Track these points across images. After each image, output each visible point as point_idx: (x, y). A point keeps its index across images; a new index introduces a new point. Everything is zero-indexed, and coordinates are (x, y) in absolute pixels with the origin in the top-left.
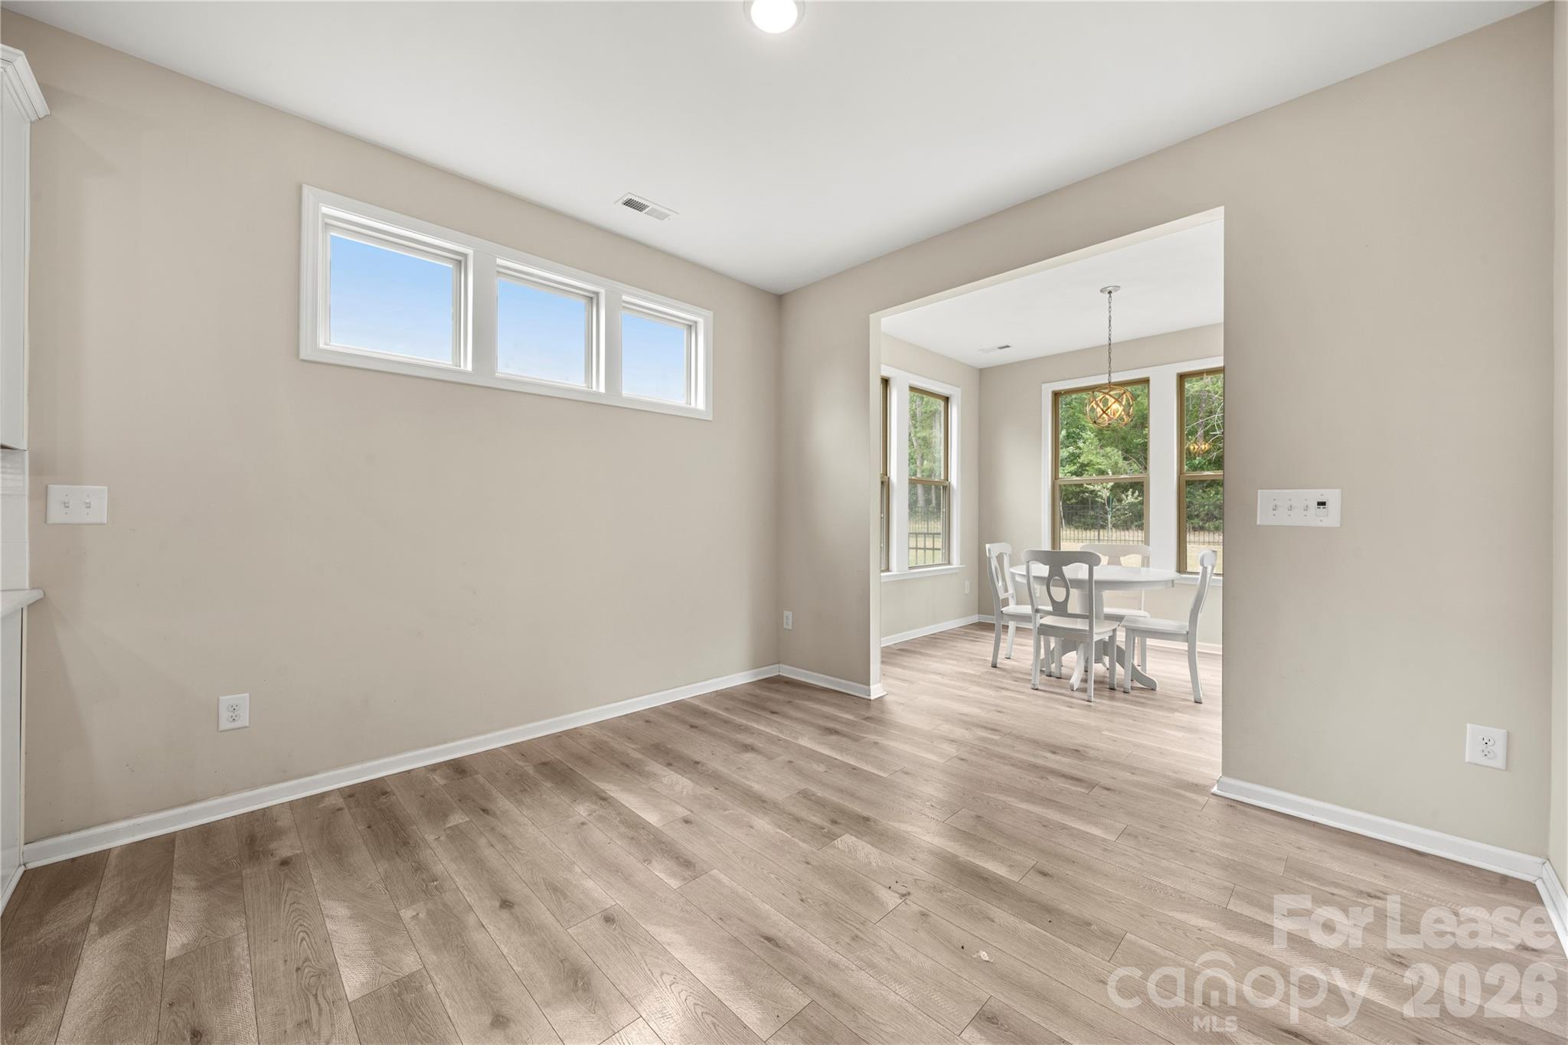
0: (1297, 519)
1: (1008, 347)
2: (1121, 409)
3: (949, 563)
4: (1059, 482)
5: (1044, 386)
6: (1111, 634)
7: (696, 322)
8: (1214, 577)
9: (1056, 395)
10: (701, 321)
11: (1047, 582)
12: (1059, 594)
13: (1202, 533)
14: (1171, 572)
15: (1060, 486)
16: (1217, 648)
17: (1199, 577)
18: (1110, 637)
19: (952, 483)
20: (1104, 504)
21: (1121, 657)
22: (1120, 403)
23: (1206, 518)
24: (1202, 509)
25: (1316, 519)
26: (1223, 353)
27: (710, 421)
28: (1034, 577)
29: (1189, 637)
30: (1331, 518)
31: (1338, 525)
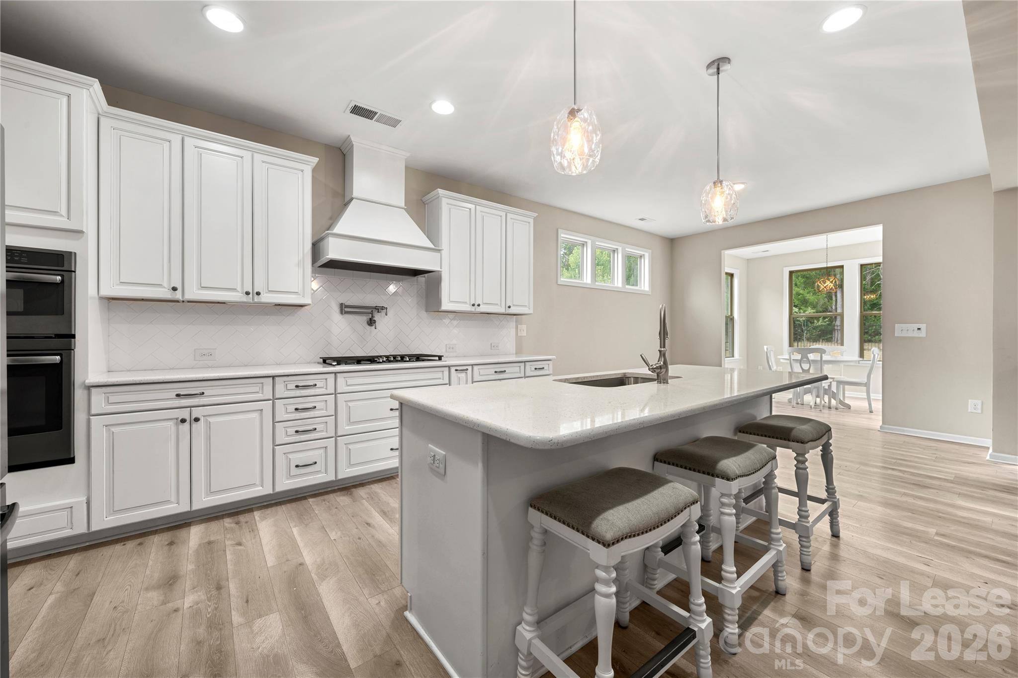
0: (910, 334)
1: (767, 251)
2: (832, 285)
3: (733, 357)
4: (793, 316)
5: (784, 268)
6: (829, 384)
7: (644, 255)
8: (877, 362)
9: (791, 273)
10: (647, 255)
11: (800, 362)
12: (806, 366)
13: (870, 344)
14: (856, 357)
15: (793, 318)
16: (880, 397)
17: (871, 362)
18: (829, 386)
19: (735, 317)
20: (801, 325)
21: (834, 396)
22: (832, 283)
23: (873, 334)
24: (870, 328)
25: (916, 334)
26: (882, 255)
27: (650, 295)
28: (793, 360)
29: (867, 385)
30: (923, 334)
31: (925, 336)
